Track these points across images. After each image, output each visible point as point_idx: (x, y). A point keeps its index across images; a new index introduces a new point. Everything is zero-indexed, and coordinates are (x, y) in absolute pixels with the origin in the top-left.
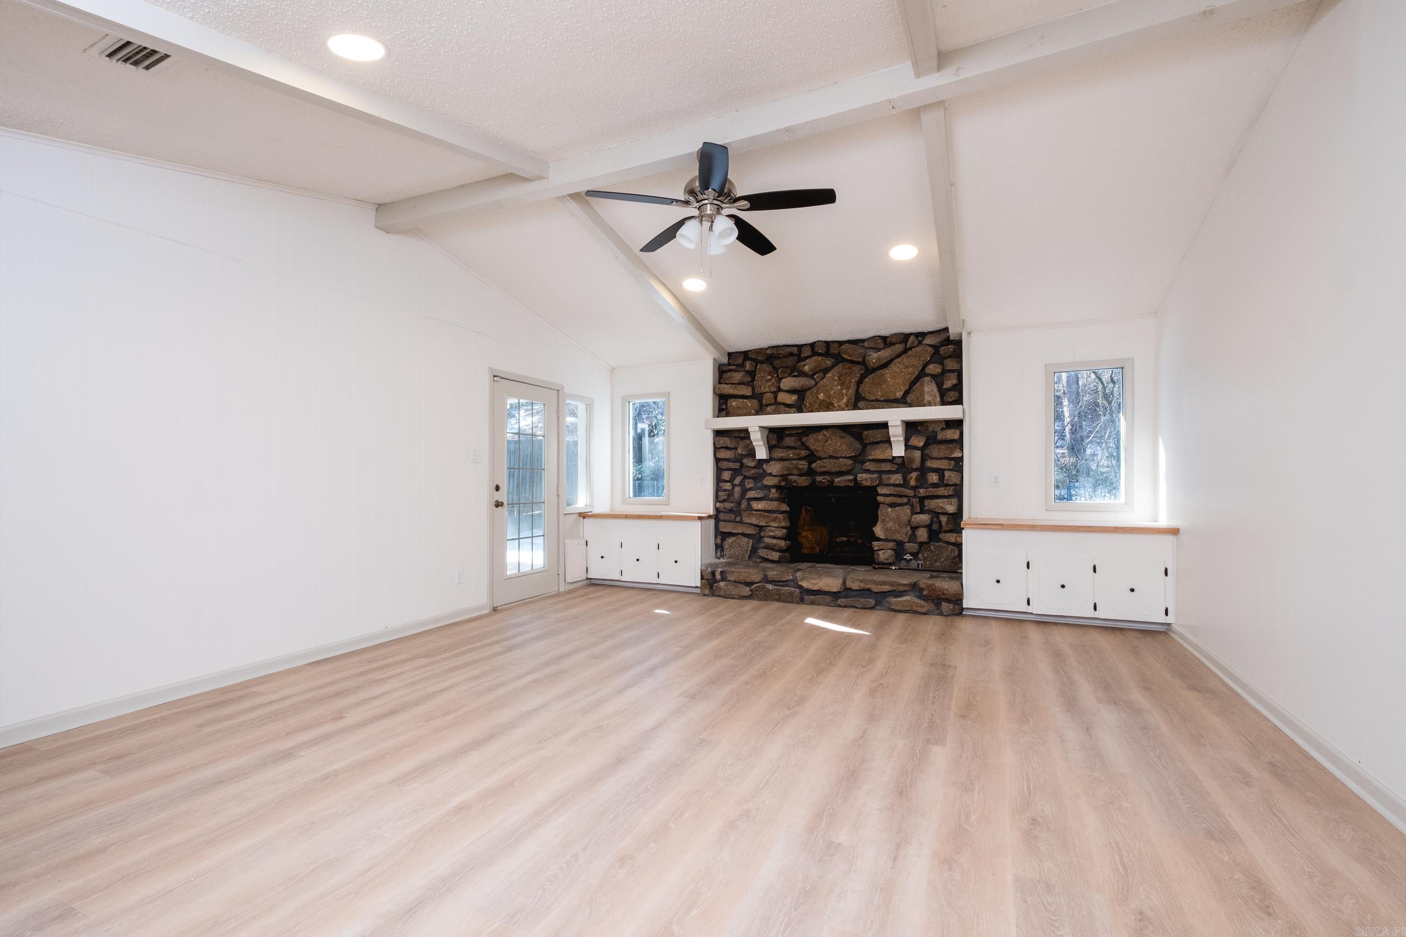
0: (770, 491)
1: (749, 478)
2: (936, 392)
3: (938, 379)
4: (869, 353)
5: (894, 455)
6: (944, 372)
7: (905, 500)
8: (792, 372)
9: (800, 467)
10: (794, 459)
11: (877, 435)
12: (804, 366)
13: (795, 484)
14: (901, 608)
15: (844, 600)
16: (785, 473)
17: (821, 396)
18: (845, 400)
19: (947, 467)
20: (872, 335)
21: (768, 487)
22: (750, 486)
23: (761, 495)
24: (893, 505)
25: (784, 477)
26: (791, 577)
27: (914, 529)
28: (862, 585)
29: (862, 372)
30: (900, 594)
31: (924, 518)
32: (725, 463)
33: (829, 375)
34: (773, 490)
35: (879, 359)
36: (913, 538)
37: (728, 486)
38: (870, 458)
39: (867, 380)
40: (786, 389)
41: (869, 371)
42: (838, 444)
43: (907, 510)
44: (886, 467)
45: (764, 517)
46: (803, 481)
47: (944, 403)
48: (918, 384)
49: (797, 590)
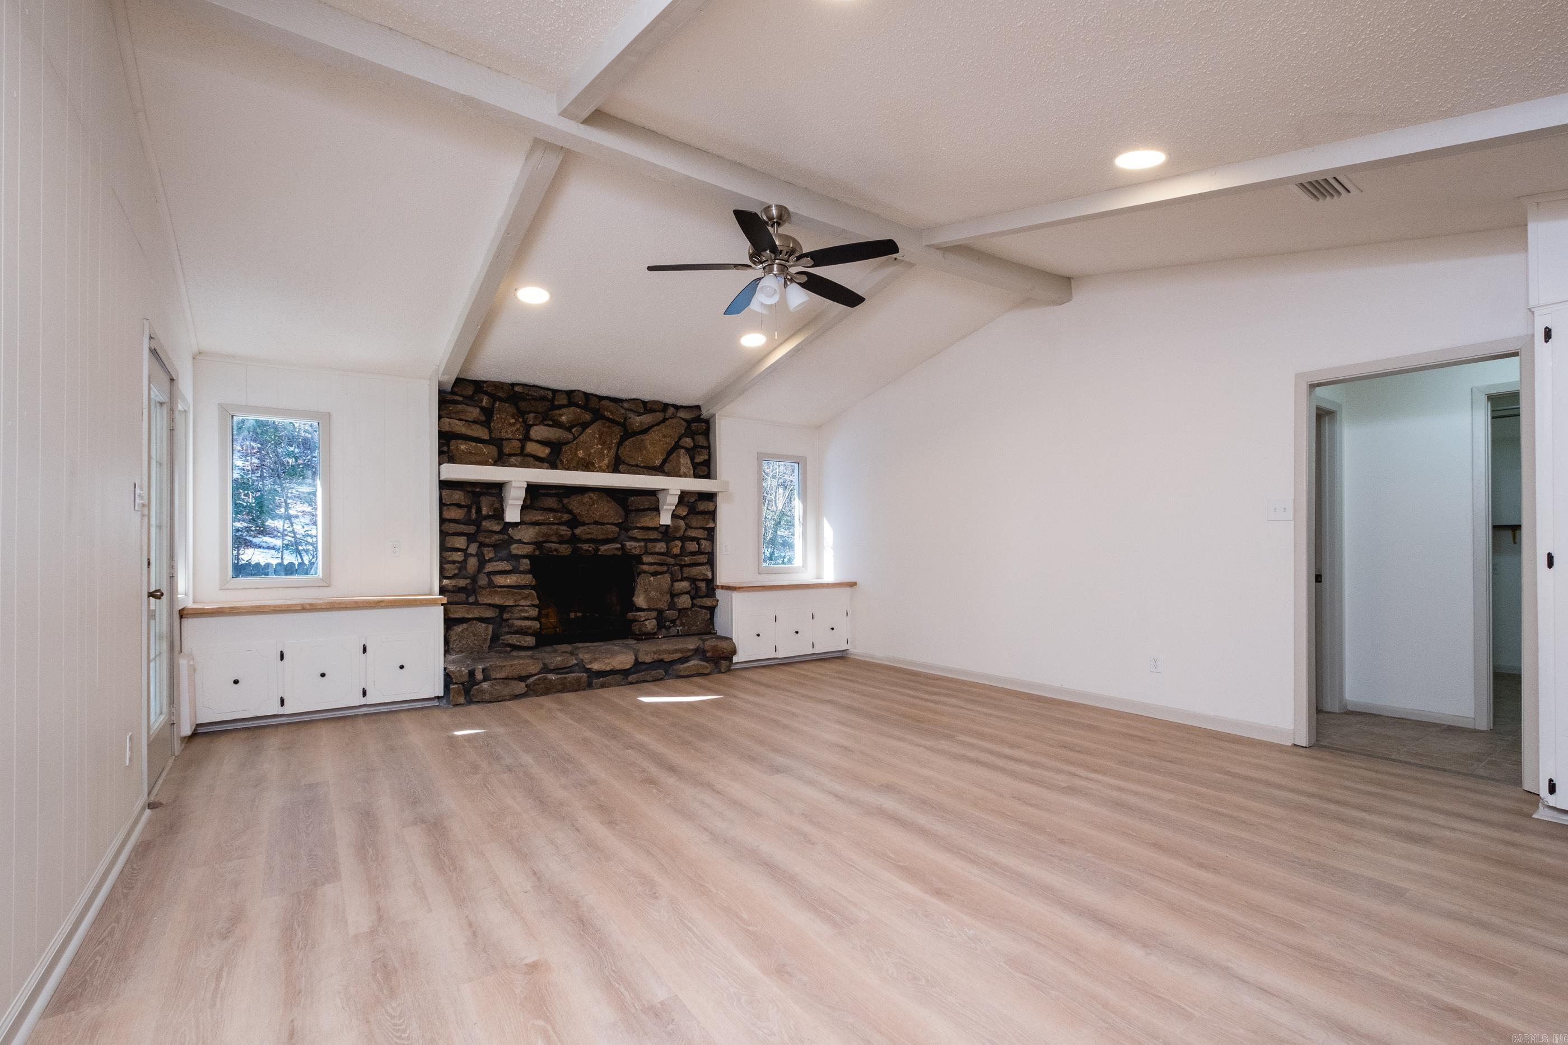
0: (519, 562)
1: (488, 546)
2: (690, 465)
3: (692, 452)
4: (629, 415)
5: (662, 523)
6: (696, 447)
7: (665, 568)
8: (544, 420)
9: (562, 533)
10: (554, 524)
11: (645, 502)
12: (561, 415)
13: (555, 553)
14: (689, 673)
15: (634, 676)
16: (541, 539)
17: (581, 453)
18: (606, 461)
19: (703, 537)
20: (634, 397)
21: (518, 557)
22: (491, 555)
23: (509, 568)
24: (655, 574)
25: (538, 544)
26: (575, 662)
27: (674, 595)
28: (656, 657)
29: (622, 434)
30: (684, 660)
31: (685, 585)
32: (452, 525)
33: (589, 431)
34: (527, 561)
35: (641, 423)
36: (672, 605)
37: (458, 556)
38: (638, 525)
39: (627, 443)
40: (539, 438)
41: (628, 433)
42: (606, 509)
43: (667, 577)
44: (654, 535)
45: (513, 594)
46: (565, 550)
47: (696, 476)
48: (674, 455)
49: (585, 675)
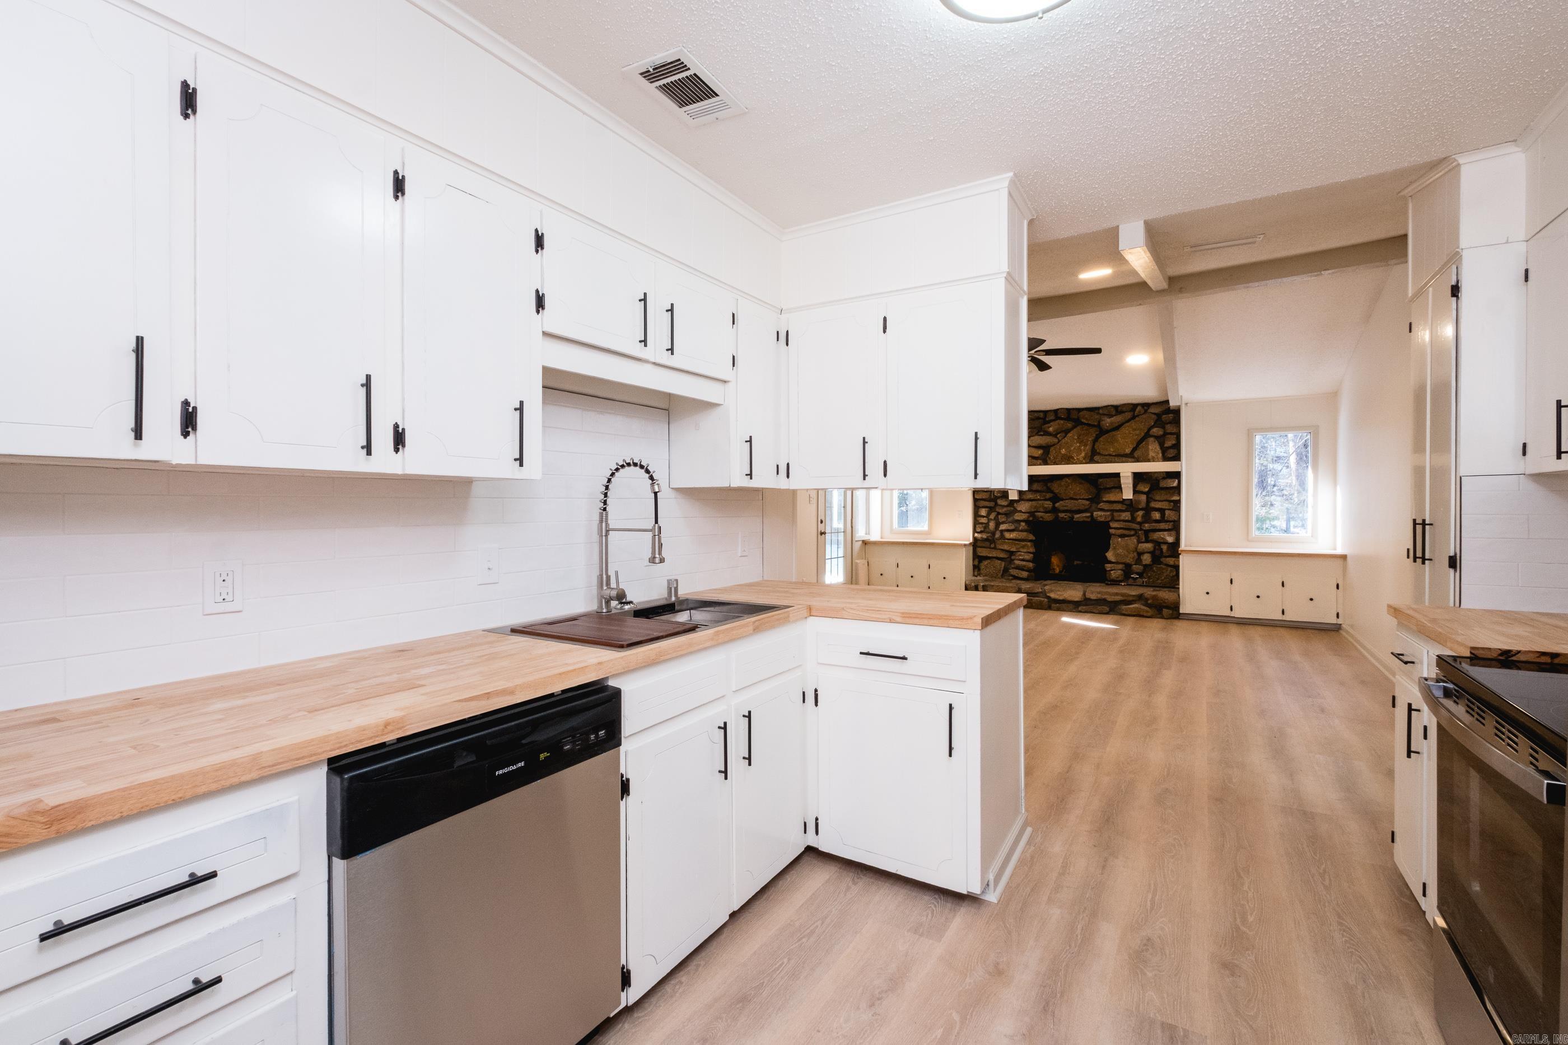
0: (1020, 524)
1: (1002, 514)
2: (1159, 449)
3: (1160, 440)
4: (1103, 419)
5: (1124, 498)
6: (1165, 434)
7: (1132, 533)
8: (1039, 432)
9: (1046, 506)
10: (1041, 500)
11: (1109, 483)
12: (1049, 427)
13: (1041, 519)
14: (1130, 613)
15: (1084, 607)
16: (1033, 510)
17: (1063, 451)
18: (1083, 454)
19: (1167, 508)
20: (1106, 404)
21: (1019, 521)
22: (1003, 520)
23: (1013, 527)
24: (1122, 536)
25: (1032, 513)
26: (1040, 590)
27: (1140, 554)
28: (1099, 596)
29: (1097, 433)
30: (1130, 603)
31: (1149, 546)
32: (982, 502)
33: (1070, 435)
34: (1023, 524)
35: (1112, 423)
36: (1138, 561)
37: (984, 520)
38: (1104, 499)
39: (1101, 439)
40: (1034, 445)
41: (1102, 432)
42: (1078, 489)
43: (1134, 540)
44: (1119, 507)
45: (1015, 544)
46: (1048, 517)
47: (1166, 459)
48: (1144, 443)
49: (1046, 600)
